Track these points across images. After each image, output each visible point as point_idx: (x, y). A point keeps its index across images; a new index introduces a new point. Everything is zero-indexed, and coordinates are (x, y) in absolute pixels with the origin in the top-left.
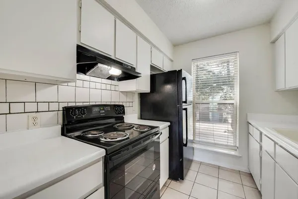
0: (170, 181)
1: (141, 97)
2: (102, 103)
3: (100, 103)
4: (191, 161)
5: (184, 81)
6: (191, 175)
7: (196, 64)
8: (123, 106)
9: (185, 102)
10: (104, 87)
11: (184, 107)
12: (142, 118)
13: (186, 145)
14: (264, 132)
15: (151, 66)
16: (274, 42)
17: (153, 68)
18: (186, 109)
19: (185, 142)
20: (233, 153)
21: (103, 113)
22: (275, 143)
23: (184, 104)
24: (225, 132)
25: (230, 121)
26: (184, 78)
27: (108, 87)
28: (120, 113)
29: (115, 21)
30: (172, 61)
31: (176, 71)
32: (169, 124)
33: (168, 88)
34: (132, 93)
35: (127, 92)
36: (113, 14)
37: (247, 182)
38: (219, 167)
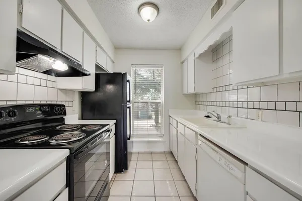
0: (115, 174)
1: (82, 96)
2: (35, 102)
3: (32, 102)
4: (131, 153)
5: (128, 83)
6: (132, 164)
7: (134, 69)
8: (64, 106)
9: (129, 101)
10: (37, 82)
11: (128, 106)
12: (83, 118)
13: (129, 139)
14: (179, 121)
15: (96, 65)
16: (182, 63)
17: (98, 67)
18: (129, 108)
19: (128, 137)
20: (160, 139)
21: (39, 114)
22: (185, 126)
23: (127, 103)
24: (150, 126)
25: (154, 117)
26: (128, 81)
27: (44, 83)
28: (61, 114)
29: (62, 11)
30: (113, 62)
31: (120, 73)
32: (114, 121)
33: (110, 88)
34: (73, 91)
35: (66, 90)
36: (61, 3)
37: (169, 158)
38: (152, 153)
